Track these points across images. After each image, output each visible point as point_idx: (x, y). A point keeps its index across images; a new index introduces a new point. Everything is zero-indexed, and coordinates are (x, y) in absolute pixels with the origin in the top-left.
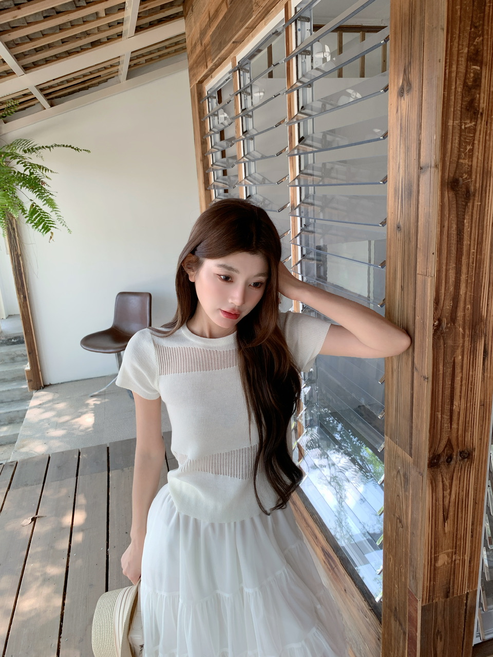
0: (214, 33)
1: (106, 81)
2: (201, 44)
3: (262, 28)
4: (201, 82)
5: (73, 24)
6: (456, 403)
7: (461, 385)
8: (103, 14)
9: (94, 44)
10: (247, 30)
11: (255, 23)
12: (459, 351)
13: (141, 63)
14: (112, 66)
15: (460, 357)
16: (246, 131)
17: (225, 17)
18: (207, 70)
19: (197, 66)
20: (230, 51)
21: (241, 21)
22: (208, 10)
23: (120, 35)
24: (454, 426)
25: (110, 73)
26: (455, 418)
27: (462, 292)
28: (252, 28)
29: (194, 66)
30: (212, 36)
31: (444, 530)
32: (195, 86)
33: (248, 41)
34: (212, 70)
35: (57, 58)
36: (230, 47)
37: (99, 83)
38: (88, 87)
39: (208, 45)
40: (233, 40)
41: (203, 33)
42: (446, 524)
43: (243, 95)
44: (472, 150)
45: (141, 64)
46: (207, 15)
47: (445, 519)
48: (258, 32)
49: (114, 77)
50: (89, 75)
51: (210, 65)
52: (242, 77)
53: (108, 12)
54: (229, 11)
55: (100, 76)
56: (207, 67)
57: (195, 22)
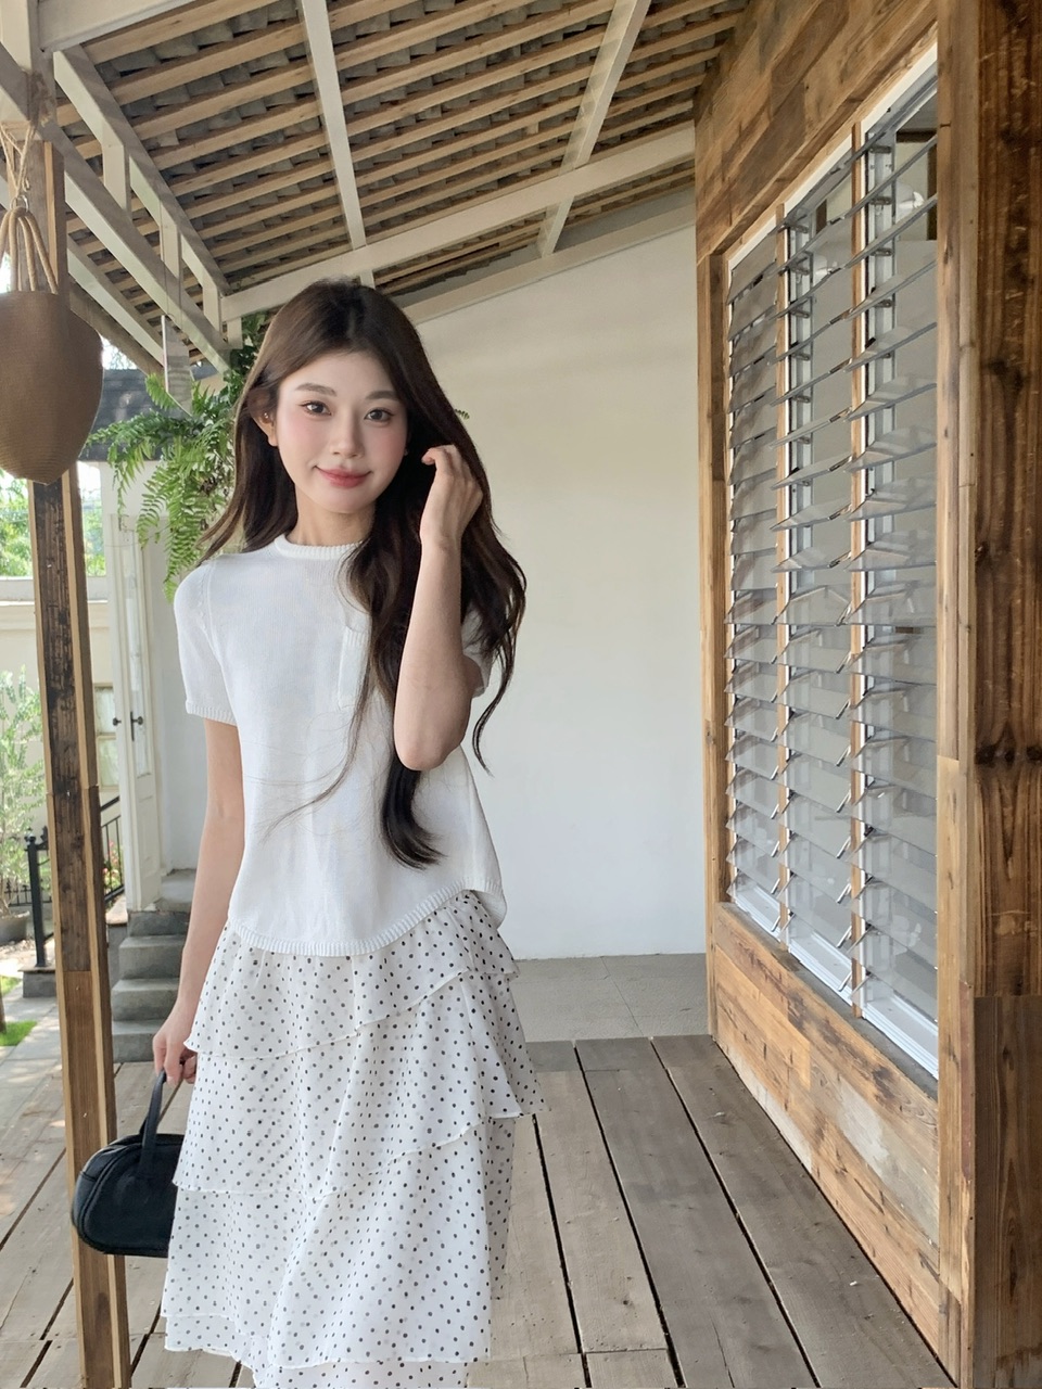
0: (746, 161)
1: (506, 254)
2: (723, 180)
3: (821, 161)
4: (720, 252)
6: (1016, 669)
7: (1023, 644)
8: (533, 130)
10: (799, 161)
11: (810, 152)
12: (1017, 592)
13: (589, 214)
15: (1019, 601)
16: (796, 344)
17: (765, 135)
18: (733, 227)
19: (713, 221)
20: (773, 195)
21: (788, 146)
22: (739, 118)
24: (1015, 705)
25: (521, 238)
26: (1016, 692)
27: (1017, 508)
28: (808, 158)
29: (707, 220)
30: (743, 166)
31: (1007, 874)
32: (708, 259)
33: (803, 179)
34: (743, 228)
36: (772, 187)
37: (492, 259)
39: (735, 182)
40: (777, 176)
41: (727, 159)
42: (1009, 863)
43: (793, 275)
44: (1021, 326)
45: (590, 216)
46: (736, 127)
47: (1008, 854)
48: (817, 165)
49: (527, 246)
51: (737, 220)
52: (793, 243)
53: (544, 126)
54: (772, 126)
55: (497, 245)
56: (731, 223)
57: (715, 135)
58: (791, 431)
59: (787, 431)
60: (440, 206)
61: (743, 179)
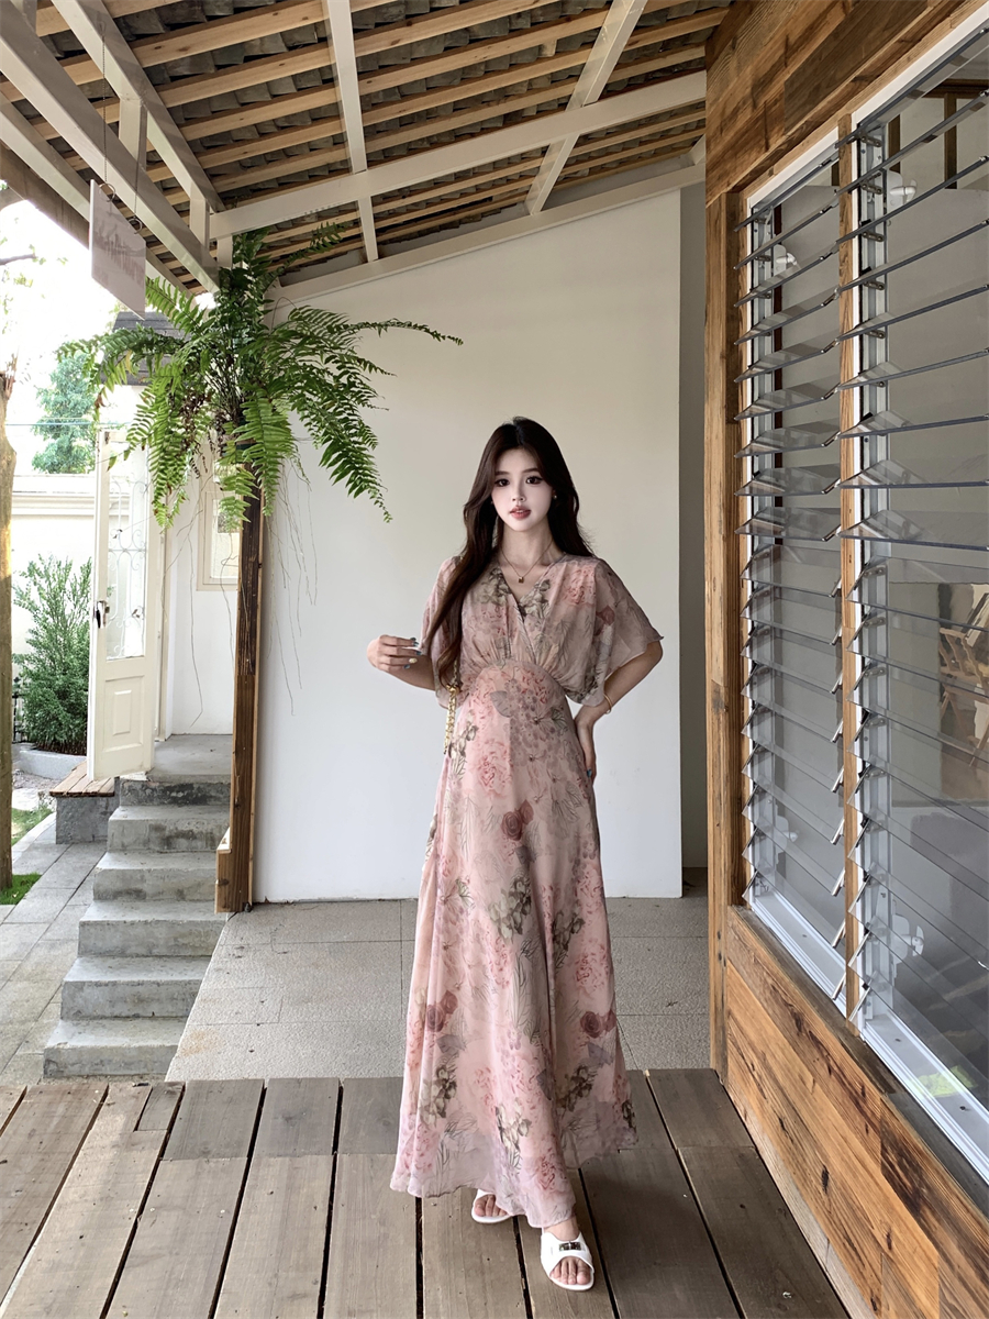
0: (797, 74)
1: (497, 211)
2: (755, 106)
3: (941, 35)
4: (739, 189)
5: (489, 69)
8: (550, 51)
9: (511, 120)
10: (900, 46)
11: (923, 28)
13: (578, 175)
14: (522, 176)
16: (869, 269)
17: (835, 34)
18: (768, 154)
19: (736, 154)
20: (838, 105)
21: (886, 29)
22: (786, 30)
23: (562, 105)
25: (513, 194)
28: (914, 40)
29: (726, 156)
30: (790, 83)
32: (724, 198)
33: (896, 73)
34: (779, 155)
35: (434, 143)
36: (840, 93)
37: (483, 215)
38: (461, 222)
39: (776, 102)
40: (857, 73)
41: (761, 84)
43: (864, 193)
45: (578, 178)
46: (778, 45)
48: (926, 48)
49: (515, 204)
50: (473, 194)
51: (777, 142)
52: (864, 156)
53: (564, 47)
54: (850, 18)
55: (490, 198)
56: (767, 149)
57: (739, 68)
58: (862, 372)
59: (856, 370)
60: (444, 139)
61: (791, 96)
